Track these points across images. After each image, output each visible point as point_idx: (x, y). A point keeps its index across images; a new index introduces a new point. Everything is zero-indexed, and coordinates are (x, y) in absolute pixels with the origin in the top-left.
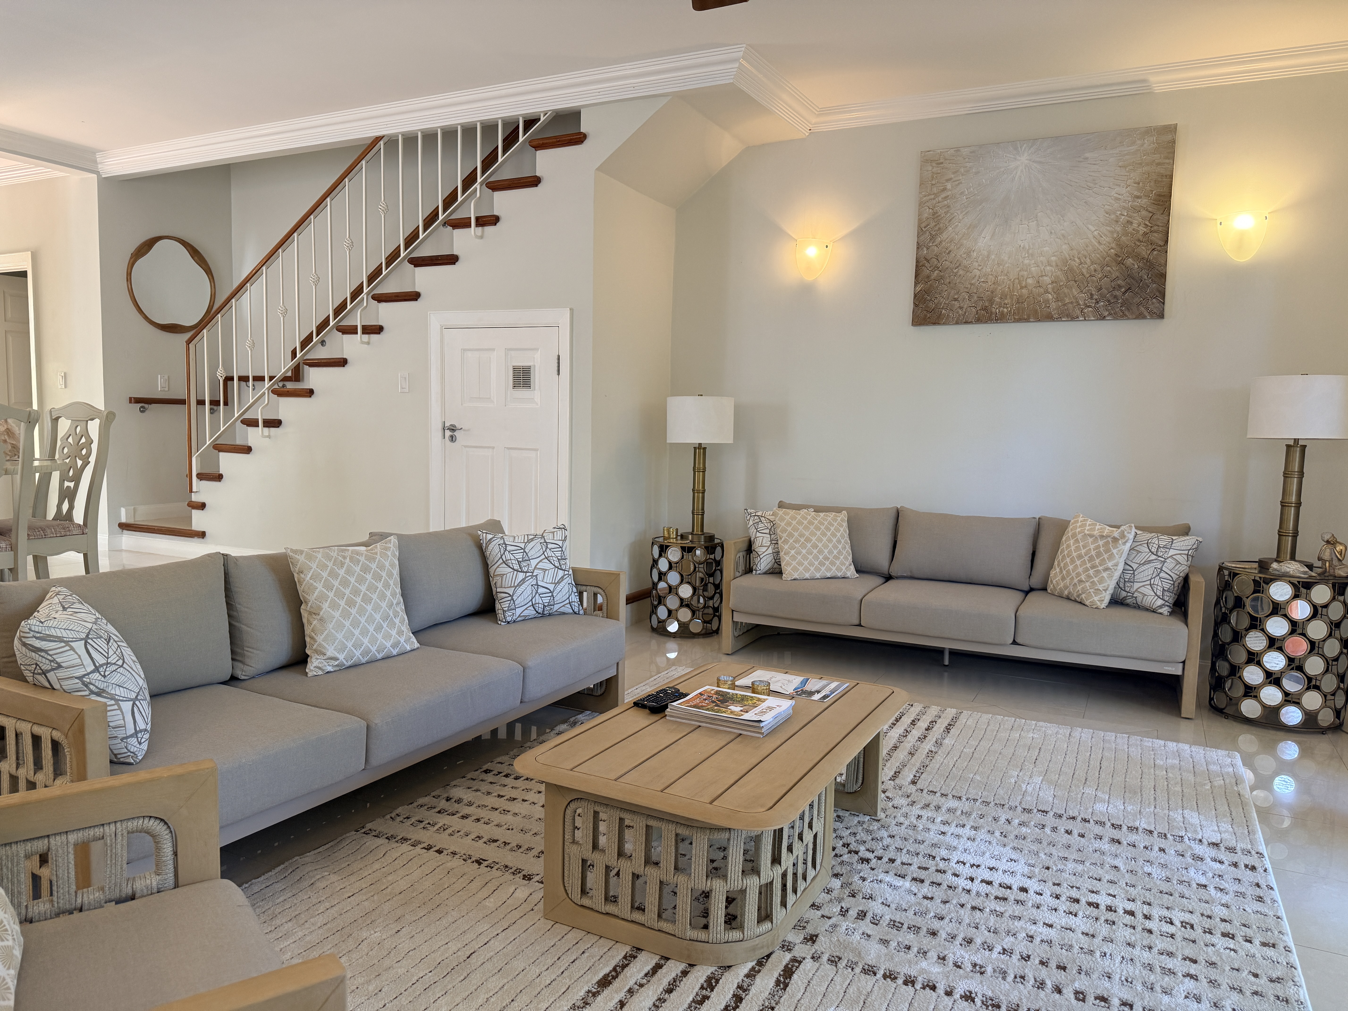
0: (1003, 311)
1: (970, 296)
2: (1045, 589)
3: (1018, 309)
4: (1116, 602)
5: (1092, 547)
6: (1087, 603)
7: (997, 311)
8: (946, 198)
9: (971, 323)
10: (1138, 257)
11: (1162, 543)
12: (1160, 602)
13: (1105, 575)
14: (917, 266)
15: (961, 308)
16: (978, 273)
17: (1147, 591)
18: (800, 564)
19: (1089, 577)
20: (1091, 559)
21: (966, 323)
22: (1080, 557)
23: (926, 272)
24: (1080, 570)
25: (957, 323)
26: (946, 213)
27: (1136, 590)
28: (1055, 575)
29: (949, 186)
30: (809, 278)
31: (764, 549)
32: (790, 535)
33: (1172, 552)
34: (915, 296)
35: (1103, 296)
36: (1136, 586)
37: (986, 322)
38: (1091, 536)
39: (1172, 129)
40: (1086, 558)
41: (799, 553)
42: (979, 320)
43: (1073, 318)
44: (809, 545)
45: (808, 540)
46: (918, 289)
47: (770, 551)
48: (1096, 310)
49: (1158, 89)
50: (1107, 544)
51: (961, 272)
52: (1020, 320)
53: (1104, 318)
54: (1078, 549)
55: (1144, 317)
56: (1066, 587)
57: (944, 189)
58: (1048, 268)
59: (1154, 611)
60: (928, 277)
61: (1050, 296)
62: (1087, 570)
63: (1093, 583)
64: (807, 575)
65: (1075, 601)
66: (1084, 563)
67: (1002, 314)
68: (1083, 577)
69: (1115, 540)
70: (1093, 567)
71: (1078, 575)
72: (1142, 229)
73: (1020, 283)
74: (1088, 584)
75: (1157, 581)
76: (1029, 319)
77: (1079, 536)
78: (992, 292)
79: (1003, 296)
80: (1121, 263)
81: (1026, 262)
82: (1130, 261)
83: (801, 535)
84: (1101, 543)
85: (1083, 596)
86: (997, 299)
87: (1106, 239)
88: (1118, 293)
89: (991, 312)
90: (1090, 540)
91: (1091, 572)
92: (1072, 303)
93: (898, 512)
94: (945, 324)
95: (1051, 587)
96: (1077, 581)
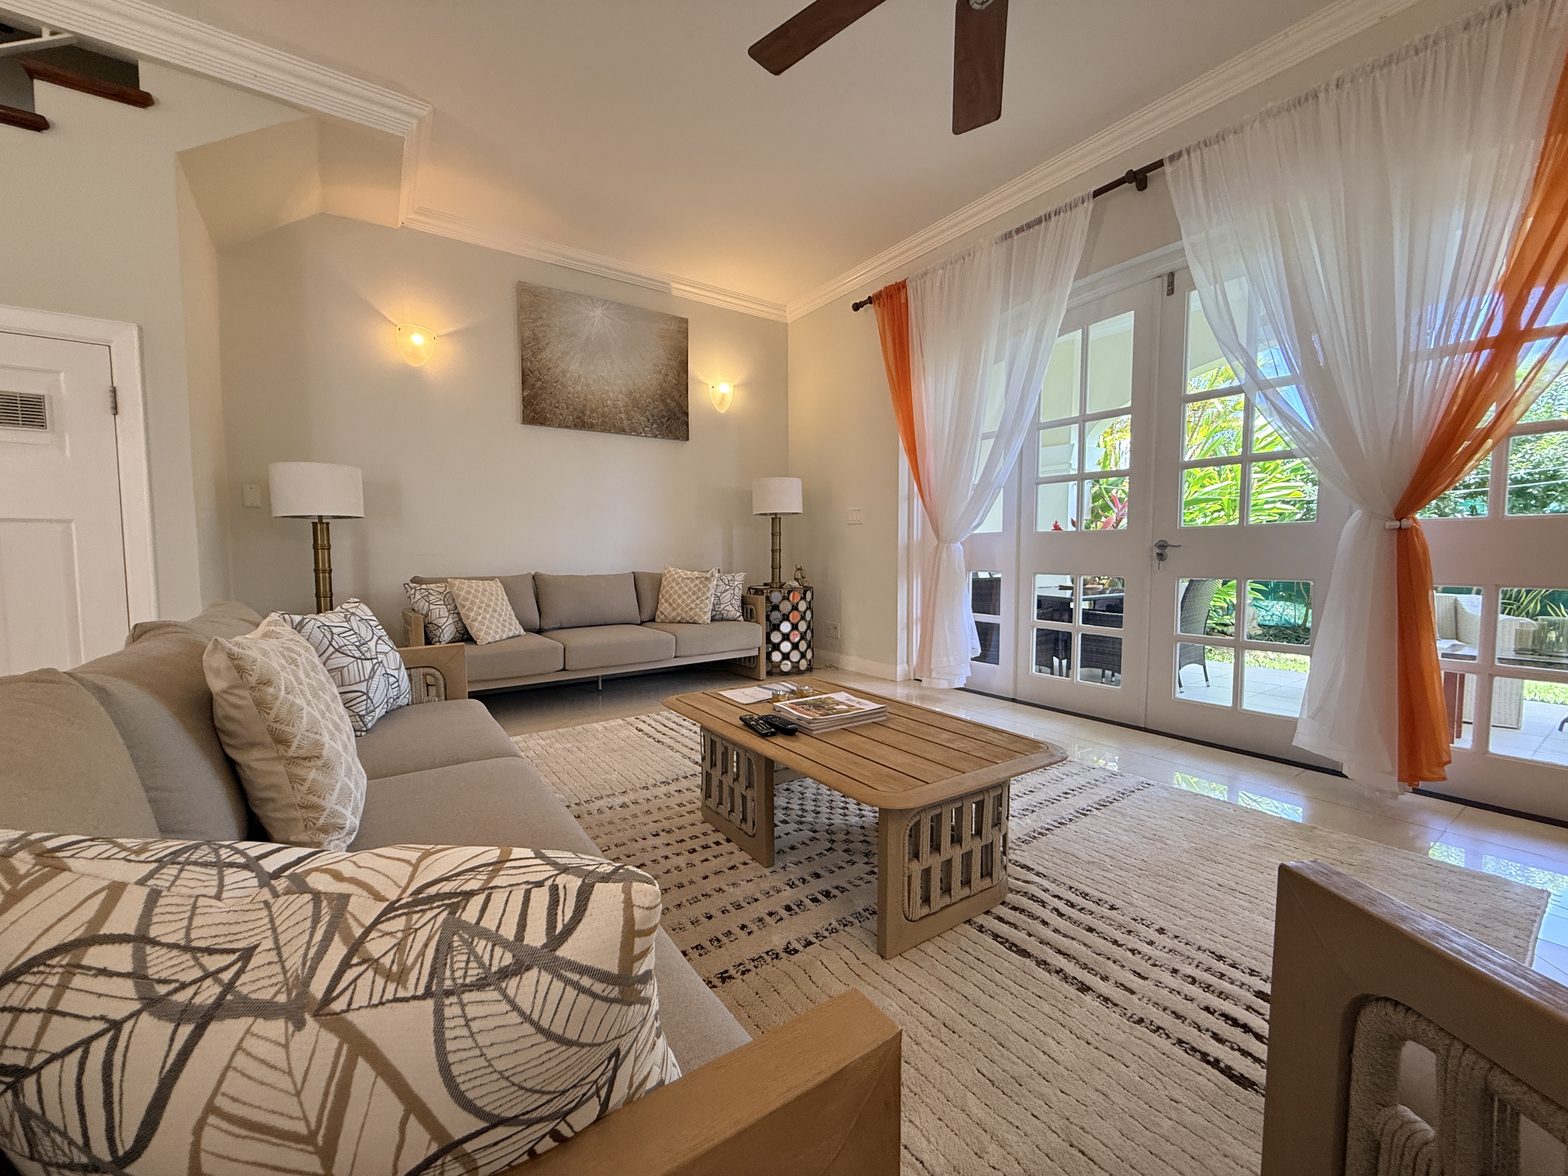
1: (568, 407)
2: (653, 620)
3: (603, 422)
4: (713, 619)
5: (692, 585)
6: (700, 622)
7: (588, 421)
8: (543, 325)
9: (569, 427)
10: (672, 399)
11: (730, 578)
12: (738, 614)
13: (707, 601)
14: (523, 375)
15: (561, 415)
16: (572, 390)
17: (730, 608)
18: (489, 628)
19: (697, 604)
20: (694, 593)
21: (566, 427)
22: (685, 593)
23: (531, 381)
24: (689, 601)
25: (559, 426)
26: (544, 337)
27: (723, 609)
28: (664, 608)
29: (544, 315)
30: (414, 364)
31: (444, 620)
32: (473, 603)
33: (736, 583)
34: (524, 399)
35: (655, 421)
36: (722, 606)
37: (581, 429)
38: (688, 579)
39: (686, 321)
40: (690, 593)
41: (484, 618)
42: (576, 426)
43: (638, 434)
44: (490, 610)
45: (489, 606)
46: (526, 393)
47: (450, 621)
48: (652, 429)
49: (675, 293)
50: (701, 582)
51: (559, 387)
52: (603, 431)
53: (656, 436)
54: (681, 588)
55: (678, 439)
56: (678, 615)
57: (541, 318)
58: (620, 396)
59: (735, 620)
60: (533, 385)
61: (623, 416)
62: (693, 601)
63: (701, 608)
64: (498, 638)
65: (688, 622)
66: (689, 597)
67: (592, 423)
68: (693, 606)
69: (707, 579)
70: (698, 598)
71: (687, 605)
72: (675, 382)
73: (603, 403)
74: (697, 610)
75: (733, 601)
76: (611, 430)
77: (680, 580)
78: (584, 406)
79: (592, 411)
80: (664, 400)
81: (606, 388)
82: (668, 401)
83: (482, 602)
84: (697, 582)
85: (696, 618)
86: (588, 412)
87: (655, 382)
88: (664, 420)
89: (584, 422)
90: (688, 581)
91: (698, 602)
92: (637, 423)
93: (534, 577)
94: (549, 426)
95: (660, 617)
96: (687, 609)
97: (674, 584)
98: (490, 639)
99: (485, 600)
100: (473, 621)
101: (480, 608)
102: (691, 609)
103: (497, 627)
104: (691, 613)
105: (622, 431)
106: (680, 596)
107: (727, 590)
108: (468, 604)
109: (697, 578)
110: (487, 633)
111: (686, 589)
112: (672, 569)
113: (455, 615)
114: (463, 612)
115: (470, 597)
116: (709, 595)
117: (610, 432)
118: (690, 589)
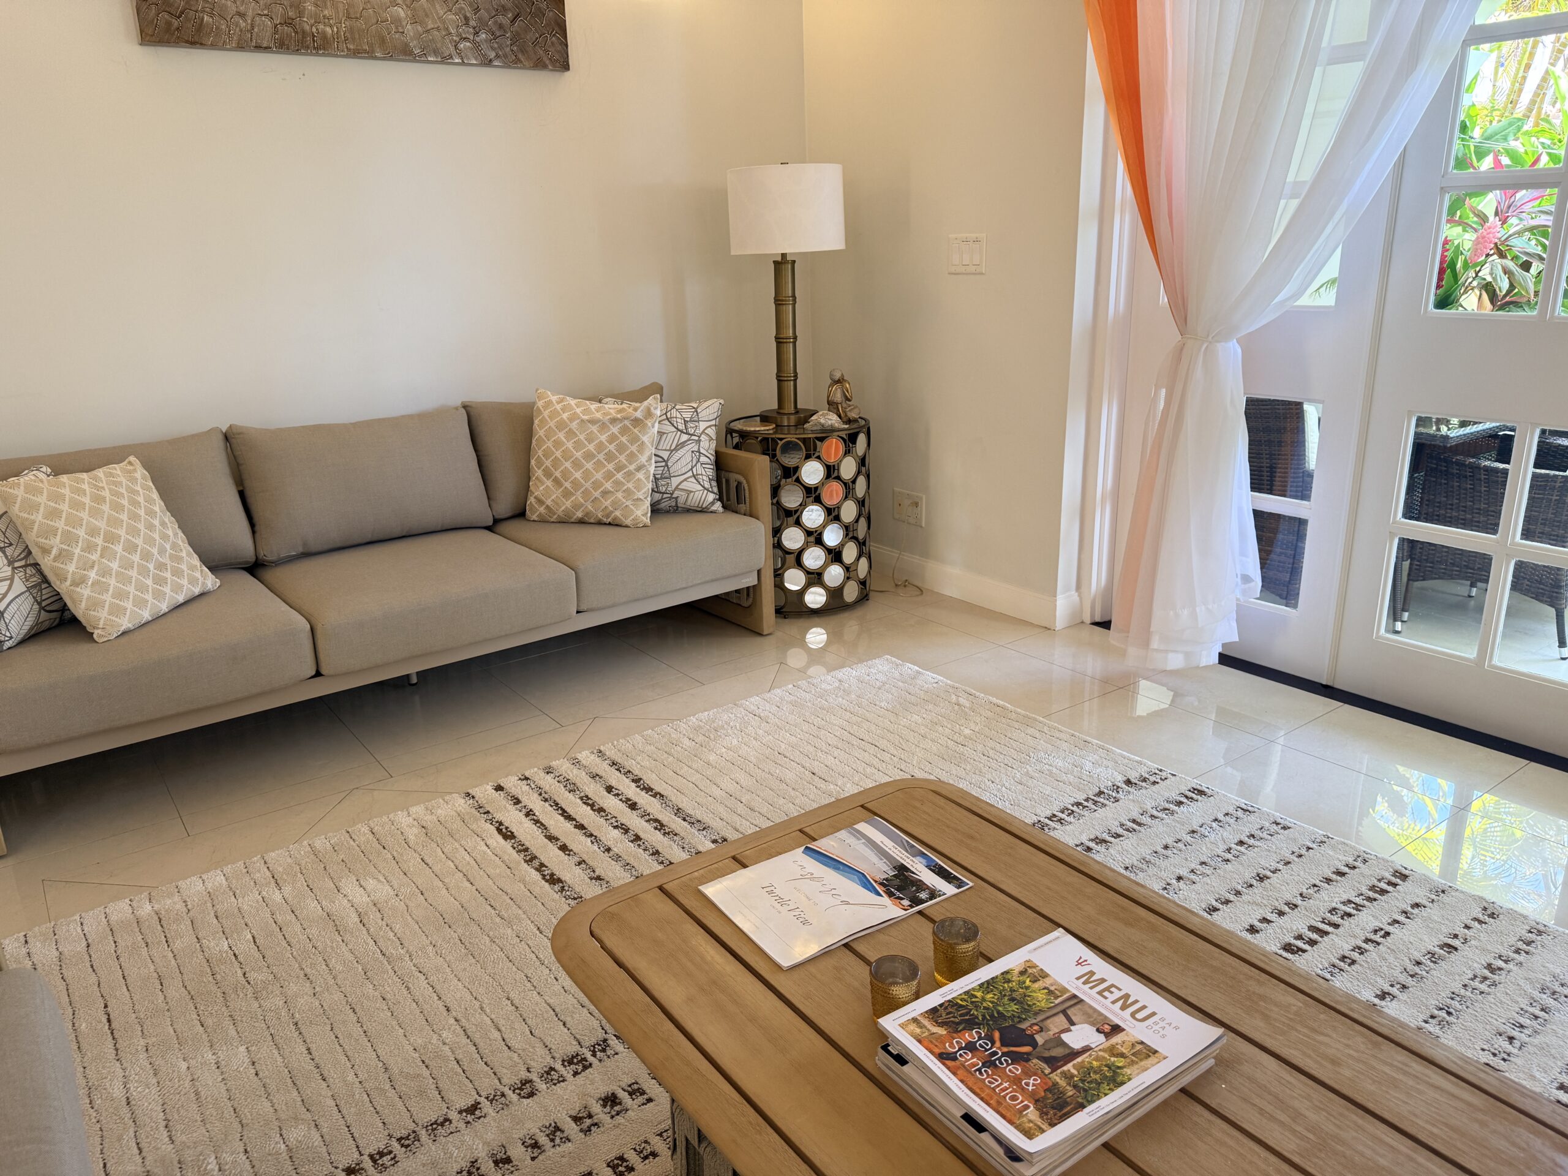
0: (324, 33)
3: (351, 30)
4: (656, 510)
7: (314, 30)
9: (267, 49)
12: (710, 497)
13: (640, 475)
15: (242, 15)
17: (691, 485)
21: (259, 48)
22: (589, 457)
25: (241, 47)
27: (677, 488)
28: (544, 489)
35: (483, 23)
36: (675, 482)
37: (297, 51)
41: (105, 572)
42: (283, 46)
43: (445, 60)
44: (119, 549)
45: (111, 538)
47: (19, 586)
48: (476, 46)
50: (624, 431)
52: (356, 54)
53: (488, 63)
54: (578, 445)
55: (544, 67)
56: (576, 506)
59: (703, 511)
61: (402, 14)
62: (609, 476)
63: (627, 491)
64: (146, 615)
65: (600, 523)
67: (324, 36)
75: (699, 469)
76: (373, 52)
88: (506, 19)
89: (304, 32)
91: (619, 475)
92: (438, 29)
93: (227, 437)
94: (214, 46)
95: (535, 511)
96: (597, 494)
97: (561, 436)
98: (126, 624)
99: (102, 524)
100: (76, 584)
101: (90, 548)
102: (605, 493)
103: (141, 588)
104: (607, 503)
105: (403, 53)
106: (577, 465)
107: (682, 445)
108: (56, 542)
109: (614, 421)
110: (117, 610)
111: (591, 447)
112: (554, 398)
113: (30, 571)
114: (47, 563)
115: (60, 524)
116: (643, 459)
117: (370, 55)
118: (600, 447)
